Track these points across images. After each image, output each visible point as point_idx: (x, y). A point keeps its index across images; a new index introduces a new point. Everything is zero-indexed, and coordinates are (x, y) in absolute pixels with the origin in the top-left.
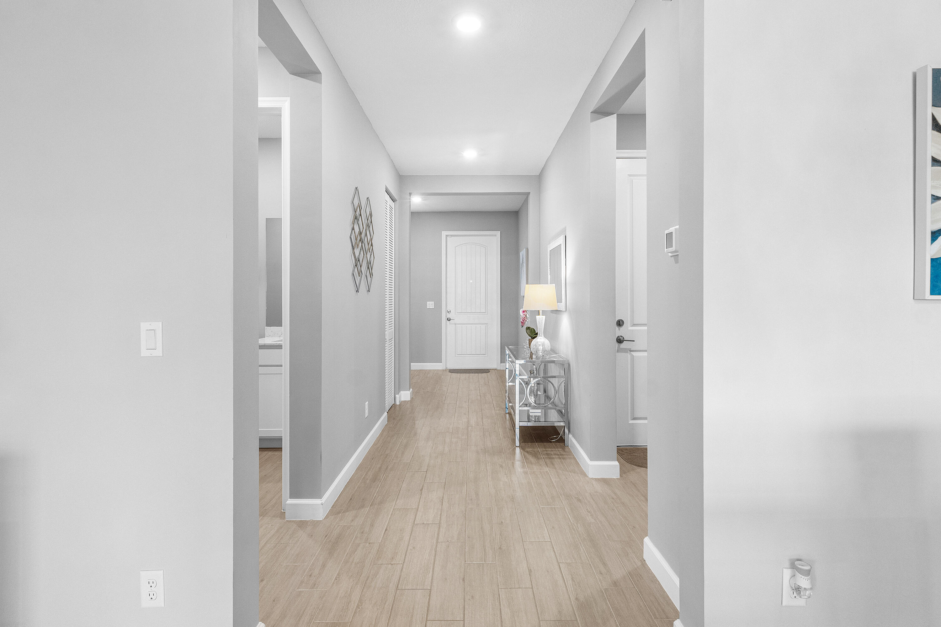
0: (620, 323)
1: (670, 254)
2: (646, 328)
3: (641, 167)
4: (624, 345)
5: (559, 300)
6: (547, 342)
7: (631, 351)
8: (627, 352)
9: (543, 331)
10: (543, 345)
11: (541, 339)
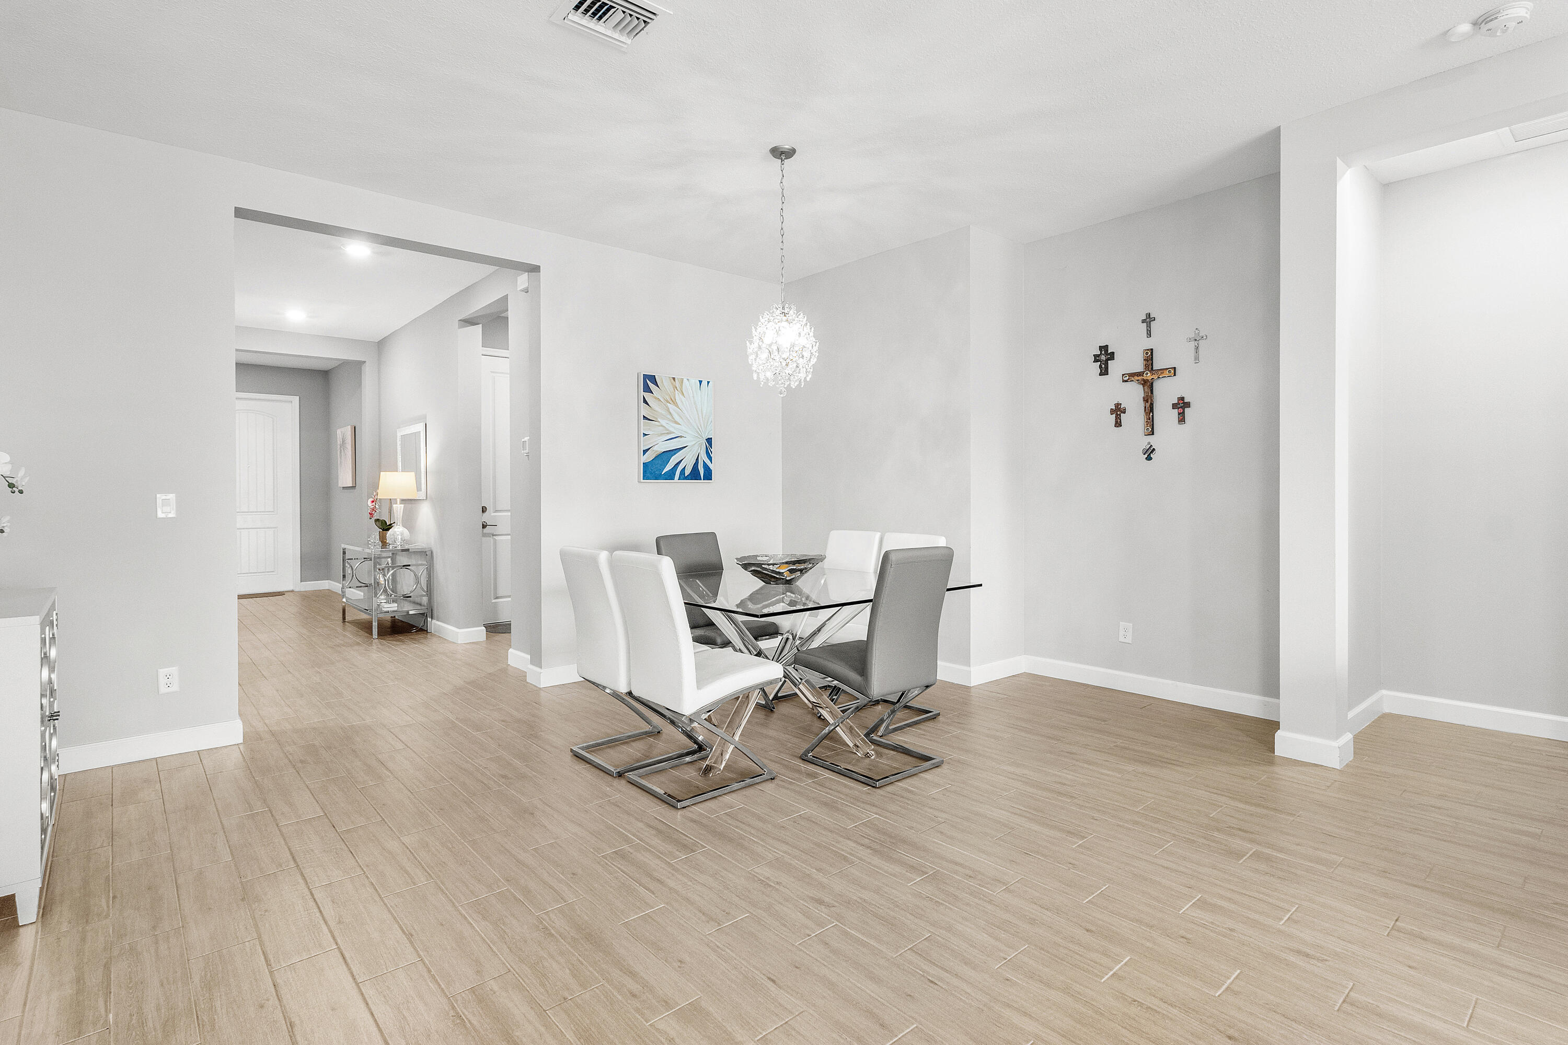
0: (484, 510)
1: (525, 454)
2: (509, 514)
3: (504, 365)
4: (486, 530)
5: (419, 489)
6: (406, 532)
7: (493, 535)
8: (490, 537)
9: (401, 520)
10: (402, 534)
11: (399, 528)
